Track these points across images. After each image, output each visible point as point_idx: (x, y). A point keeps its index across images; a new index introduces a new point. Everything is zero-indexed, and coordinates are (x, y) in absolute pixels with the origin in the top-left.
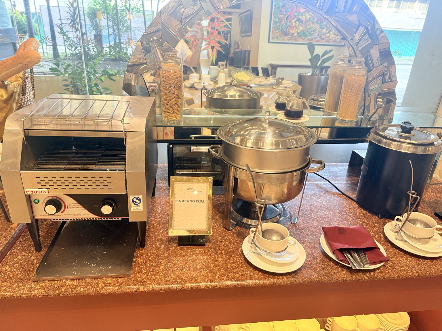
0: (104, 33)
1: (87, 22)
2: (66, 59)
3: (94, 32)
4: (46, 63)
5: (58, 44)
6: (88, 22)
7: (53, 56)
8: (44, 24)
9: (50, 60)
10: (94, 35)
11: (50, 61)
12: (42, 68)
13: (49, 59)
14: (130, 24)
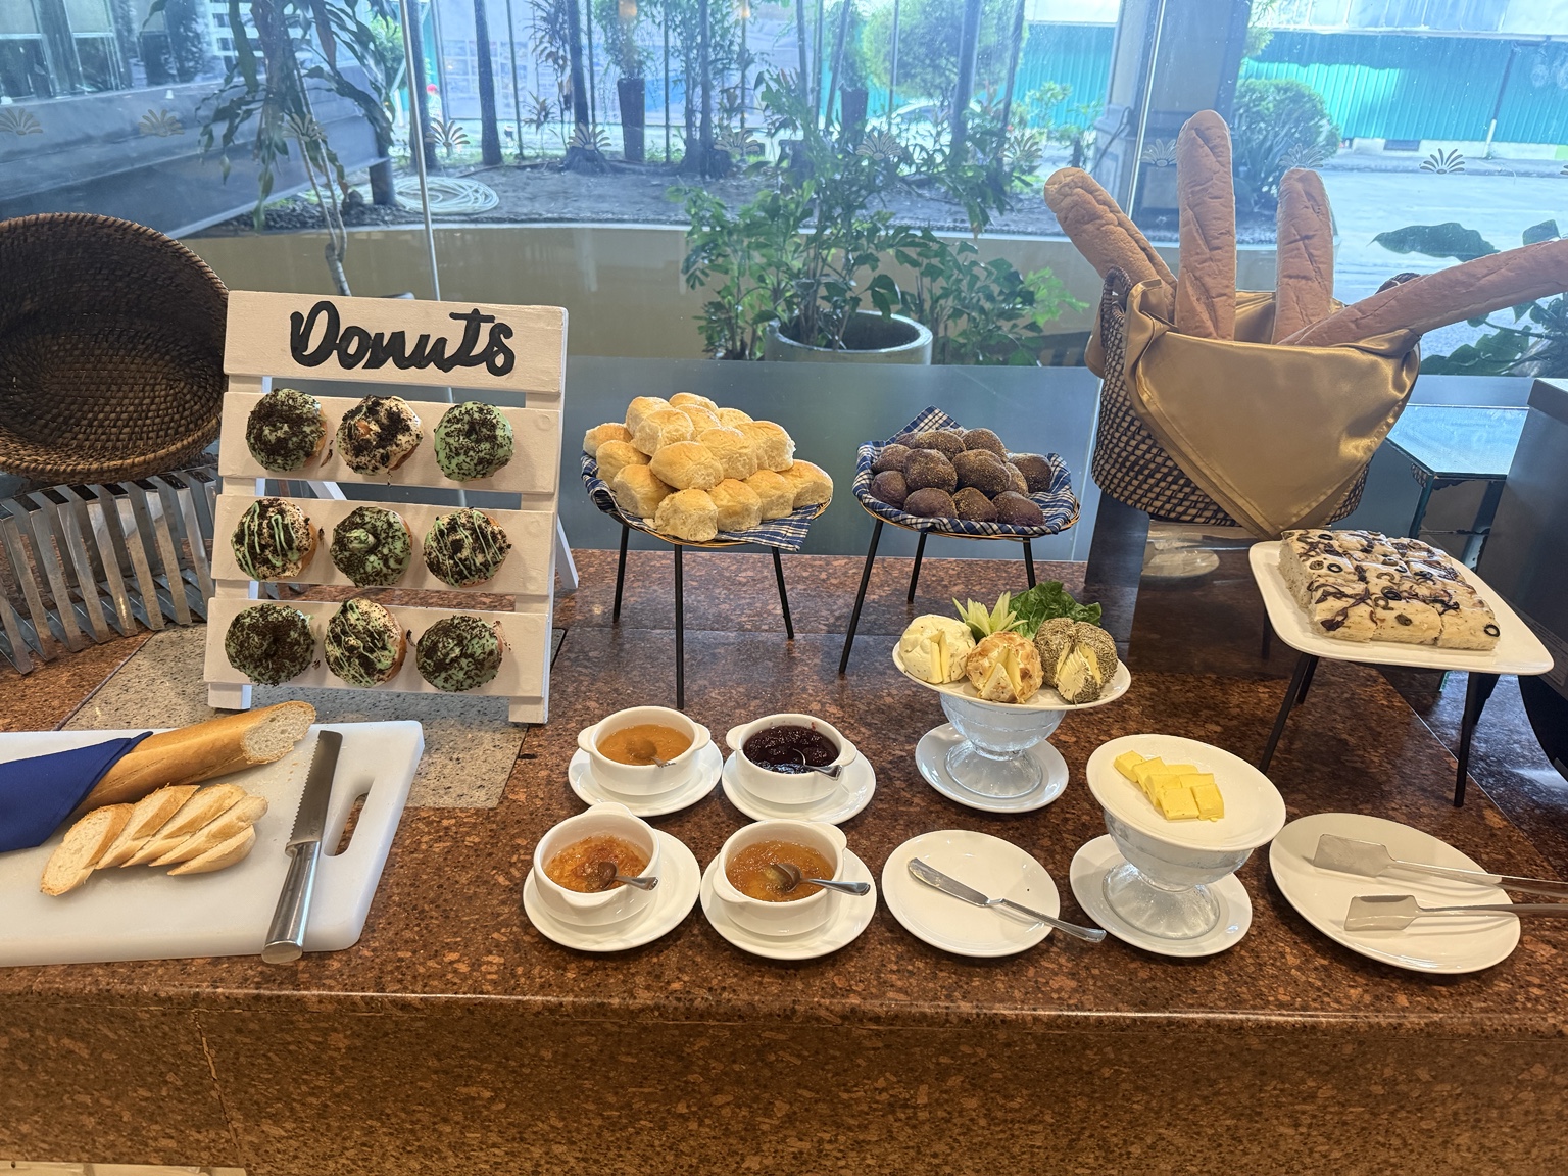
0: (652, 74)
1: (595, 37)
2: (524, 168)
3: (616, 73)
4: (464, 182)
5: (499, 116)
6: (599, 37)
7: (480, 158)
8: (445, 43)
9: (472, 169)
10: (619, 83)
11: (474, 173)
12: (455, 201)
13: (469, 166)
14: (744, 40)
